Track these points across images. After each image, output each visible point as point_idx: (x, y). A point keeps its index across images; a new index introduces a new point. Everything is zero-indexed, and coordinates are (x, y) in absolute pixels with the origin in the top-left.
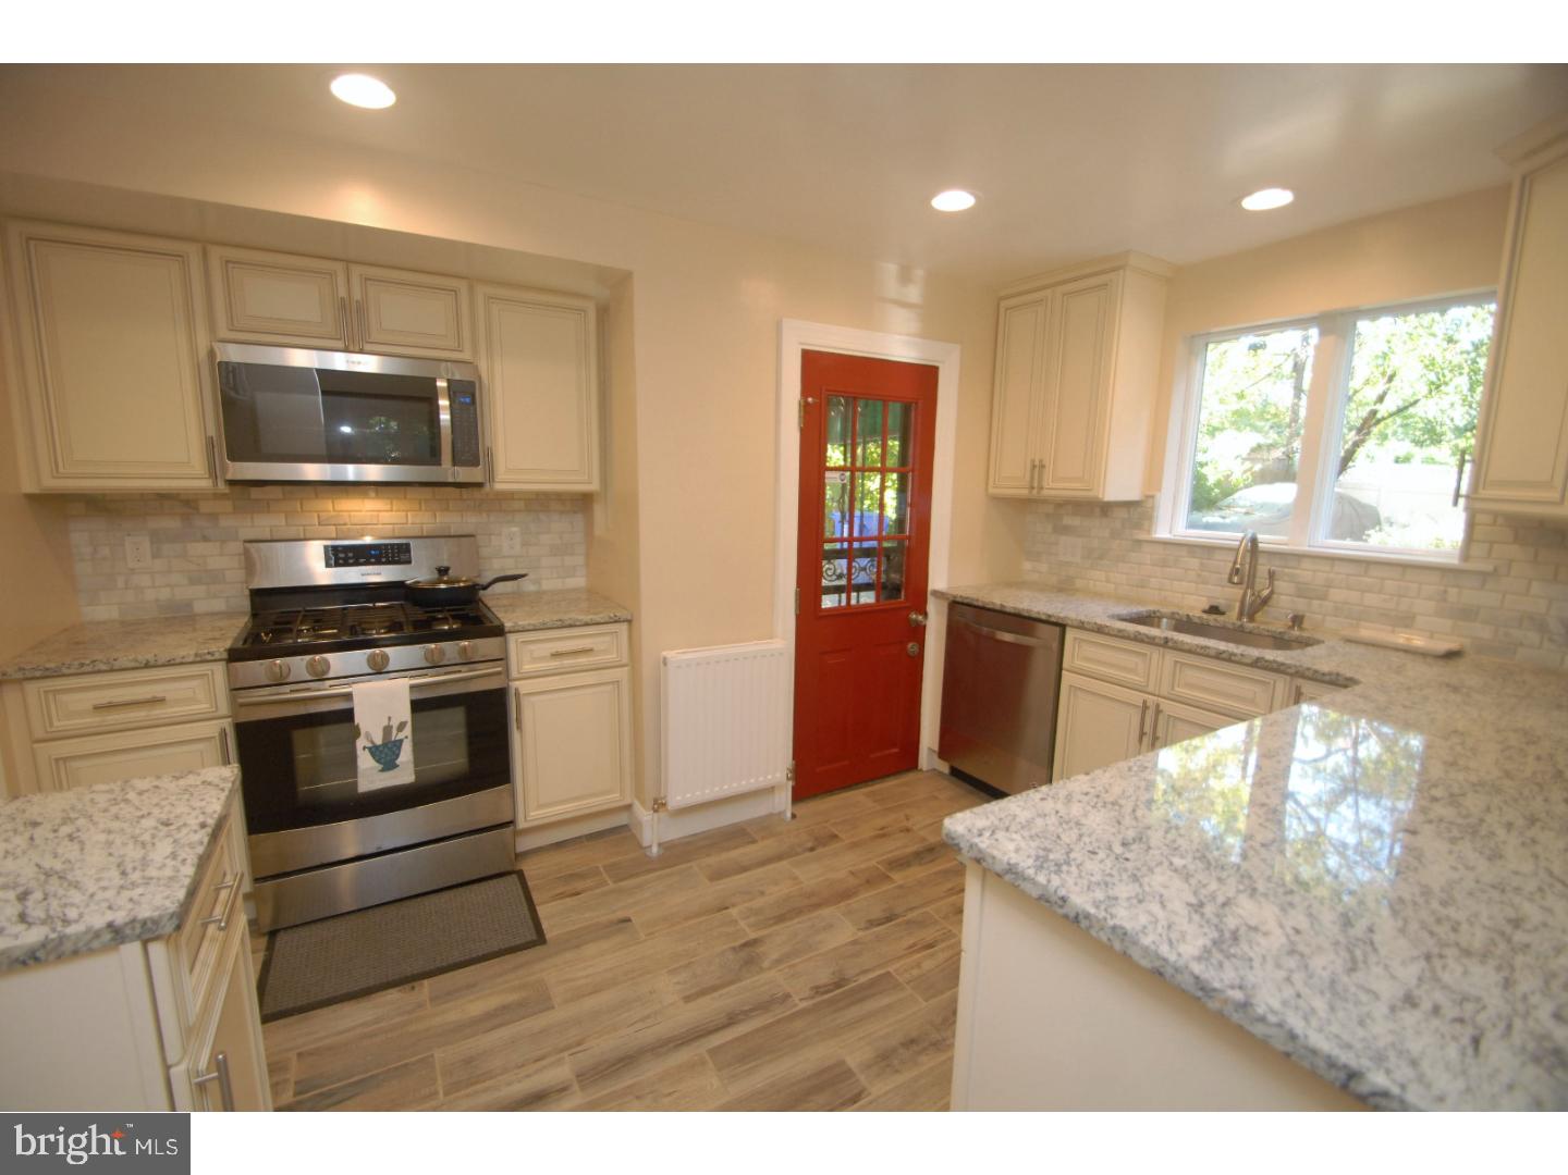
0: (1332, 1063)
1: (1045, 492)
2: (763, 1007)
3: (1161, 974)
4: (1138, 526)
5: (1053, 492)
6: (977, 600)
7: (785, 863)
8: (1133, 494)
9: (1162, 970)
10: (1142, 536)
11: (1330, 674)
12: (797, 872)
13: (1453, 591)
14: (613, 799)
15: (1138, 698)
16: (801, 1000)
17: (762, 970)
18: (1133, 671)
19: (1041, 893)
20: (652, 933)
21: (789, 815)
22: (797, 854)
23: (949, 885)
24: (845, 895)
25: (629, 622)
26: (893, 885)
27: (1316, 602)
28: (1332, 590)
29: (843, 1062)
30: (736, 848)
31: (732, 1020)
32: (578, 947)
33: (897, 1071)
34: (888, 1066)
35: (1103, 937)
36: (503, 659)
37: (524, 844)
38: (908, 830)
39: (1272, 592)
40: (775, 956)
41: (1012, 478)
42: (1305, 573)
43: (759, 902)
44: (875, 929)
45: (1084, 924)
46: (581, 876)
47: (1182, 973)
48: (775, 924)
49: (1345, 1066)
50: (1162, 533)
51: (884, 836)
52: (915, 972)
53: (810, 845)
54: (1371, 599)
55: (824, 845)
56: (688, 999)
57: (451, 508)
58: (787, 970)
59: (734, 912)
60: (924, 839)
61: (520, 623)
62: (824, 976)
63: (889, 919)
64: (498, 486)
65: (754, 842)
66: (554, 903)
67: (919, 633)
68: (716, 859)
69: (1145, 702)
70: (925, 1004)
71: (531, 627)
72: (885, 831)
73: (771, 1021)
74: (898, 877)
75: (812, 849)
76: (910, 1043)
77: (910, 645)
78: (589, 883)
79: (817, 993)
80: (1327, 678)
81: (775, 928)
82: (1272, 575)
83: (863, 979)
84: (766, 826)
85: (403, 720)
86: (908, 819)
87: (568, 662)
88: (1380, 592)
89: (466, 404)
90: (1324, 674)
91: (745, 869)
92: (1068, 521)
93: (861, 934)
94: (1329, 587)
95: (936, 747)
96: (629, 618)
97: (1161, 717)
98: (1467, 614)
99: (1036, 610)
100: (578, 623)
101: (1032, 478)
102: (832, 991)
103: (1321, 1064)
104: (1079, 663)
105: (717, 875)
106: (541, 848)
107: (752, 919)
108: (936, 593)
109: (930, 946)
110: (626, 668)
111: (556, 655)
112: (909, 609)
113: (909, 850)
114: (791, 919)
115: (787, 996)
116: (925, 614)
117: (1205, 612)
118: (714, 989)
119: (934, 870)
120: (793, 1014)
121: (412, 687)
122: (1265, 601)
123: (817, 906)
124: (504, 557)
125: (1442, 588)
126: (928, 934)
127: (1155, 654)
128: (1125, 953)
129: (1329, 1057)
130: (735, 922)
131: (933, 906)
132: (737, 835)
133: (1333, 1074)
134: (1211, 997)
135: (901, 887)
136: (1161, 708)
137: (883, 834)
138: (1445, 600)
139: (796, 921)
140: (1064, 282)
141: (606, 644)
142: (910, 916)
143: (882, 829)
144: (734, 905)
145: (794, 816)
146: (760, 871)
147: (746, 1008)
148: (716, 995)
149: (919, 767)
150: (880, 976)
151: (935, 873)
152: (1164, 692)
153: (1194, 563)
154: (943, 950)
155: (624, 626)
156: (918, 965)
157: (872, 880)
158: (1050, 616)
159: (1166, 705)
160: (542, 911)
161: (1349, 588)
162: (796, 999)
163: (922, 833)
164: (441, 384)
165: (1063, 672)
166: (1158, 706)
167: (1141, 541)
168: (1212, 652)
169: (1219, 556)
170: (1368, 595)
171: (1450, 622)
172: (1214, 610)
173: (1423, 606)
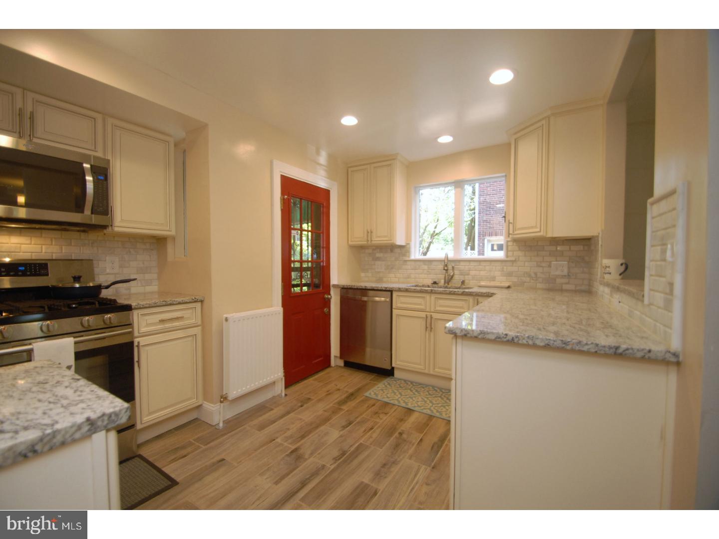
0: (610, 348)
1: (373, 242)
2: (315, 473)
3: (548, 345)
4: (404, 255)
5: (375, 242)
6: (354, 286)
7: (292, 415)
8: (403, 244)
9: (549, 344)
10: (407, 259)
11: (486, 293)
12: (300, 417)
13: (505, 267)
14: (193, 403)
15: (423, 314)
16: (331, 465)
17: (306, 460)
18: (420, 304)
19: (496, 336)
20: (240, 461)
21: (283, 395)
22: (296, 410)
23: (366, 405)
24: (327, 420)
25: (202, 301)
26: (343, 412)
27: (466, 276)
28: (471, 272)
29: (362, 482)
30: (264, 414)
31: (303, 484)
32: (200, 480)
33: (385, 477)
34: (381, 477)
35: (525, 342)
36: (130, 325)
37: (142, 438)
38: (339, 390)
39: (454, 274)
40: (309, 452)
41: (359, 237)
42: (462, 266)
43: (289, 433)
44: (347, 429)
45: (516, 340)
46: (183, 447)
47: (556, 341)
48: (301, 440)
49: (614, 346)
50: (412, 257)
51: (330, 394)
52: (371, 440)
53: (300, 404)
54: (482, 273)
55: (307, 403)
56: (276, 483)
57: (73, 244)
58: (317, 456)
59: (279, 440)
60: (347, 392)
61: (142, 303)
62: (336, 453)
63: (350, 423)
64: (116, 229)
65: (272, 409)
66: (172, 464)
67: (327, 303)
68: (256, 422)
69: (426, 315)
70: (381, 450)
71: (148, 306)
72: (329, 392)
73: (322, 478)
74: (345, 408)
75: (302, 406)
76: (384, 465)
77: (325, 309)
78: (189, 449)
79: (336, 460)
80: (485, 294)
81: (303, 441)
82: (453, 268)
83: (352, 449)
84: (274, 402)
85: (70, 364)
86: (337, 386)
87: (168, 325)
88: (485, 270)
89: (101, 180)
90: (484, 293)
91: (274, 422)
92: (378, 255)
93: (342, 433)
94: (469, 270)
95: (338, 355)
96: (203, 299)
97: (433, 320)
98: (510, 274)
99: (380, 287)
100: (175, 303)
101: (367, 236)
102: (341, 457)
103: (607, 349)
104: (399, 305)
105: (261, 427)
106: (148, 441)
107: (290, 441)
108: (334, 286)
109: (372, 429)
110: (200, 327)
111: (162, 321)
112: (324, 293)
113: (343, 397)
114: (308, 435)
115: (323, 467)
116: (330, 294)
117: (431, 284)
118: (287, 475)
119: (357, 401)
120: (329, 473)
121: (76, 343)
122: (452, 277)
123: (317, 427)
124: (108, 274)
125: (502, 267)
126: (369, 425)
127: (427, 296)
128: (534, 344)
129: (609, 346)
130: (281, 444)
131: (365, 414)
132: (261, 409)
133: (611, 350)
134: (567, 345)
135: (347, 411)
136: (433, 316)
137: (329, 394)
138: (503, 271)
139: (310, 436)
140: (374, 163)
141: (191, 315)
142: (358, 420)
143: (328, 391)
144: (277, 438)
145: (286, 395)
146: (282, 421)
147: (308, 477)
148: (290, 476)
149: (331, 365)
150: (358, 445)
151: (359, 402)
152: (432, 310)
153: (426, 267)
154: (377, 428)
155: (199, 304)
156: (371, 437)
157: (335, 411)
158: (386, 288)
159: (435, 316)
160: (166, 470)
161: (475, 270)
162: (328, 465)
163: (345, 389)
164: (86, 166)
165: (393, 310)
166: (431, 315)
167: (406, 261)
168: (448, 292)
169: (434, 263)
170: (481, 272)
171: (505, 277)
172: (435, 283)
173: (497, 274)
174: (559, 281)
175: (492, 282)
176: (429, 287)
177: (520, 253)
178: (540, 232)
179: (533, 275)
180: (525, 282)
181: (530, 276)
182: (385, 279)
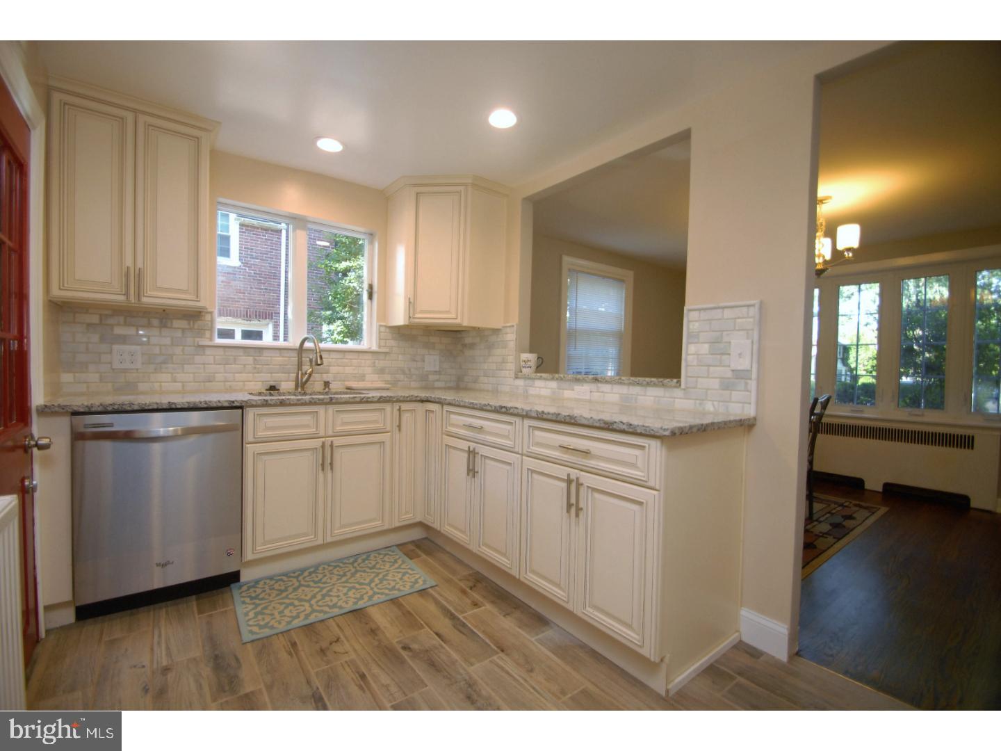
13: (377, 362)
15: (317, 443)
18: (307, 426)
23: (283, 653)
28: (331, 368)
54: (348, 370)
69: (322, 444)
80: (408, 399)
86: (142, 667)
88: (351, 366)
97: (334, 449)
98: (382, 371)
99: (215, 400)
117: (267, 390)
119: (253, 660)
125: (373, 361)
126: (347, 674)
131: (309, 666)
135: (270, 687)
136: (333, 443)
142: (318, 684)
143: (146, 689)
149: (40, 637)
151: (259, 659)
152: (330, 433)
153: (249, 359)
154: (368, 669)
158: (233, 402)
159: (338, 441)
161: (338, 366)
165: (247, 446)
166: (330, 442)
167: (203, 347)
168: (358, 400)
169: (266, 353)
170: (347, 368)
171: (377, 375)
172: (272, 388)
173: (368, 370)
174: (431, 377)
175: (360, 383)
176: (260, 394)
177: (392, 343)
178: (456, 319)
179: (407, 372)
180: (399, 381)
181: (404, 373)
182: (142, 387)
